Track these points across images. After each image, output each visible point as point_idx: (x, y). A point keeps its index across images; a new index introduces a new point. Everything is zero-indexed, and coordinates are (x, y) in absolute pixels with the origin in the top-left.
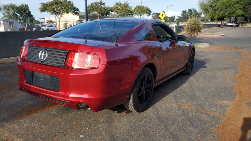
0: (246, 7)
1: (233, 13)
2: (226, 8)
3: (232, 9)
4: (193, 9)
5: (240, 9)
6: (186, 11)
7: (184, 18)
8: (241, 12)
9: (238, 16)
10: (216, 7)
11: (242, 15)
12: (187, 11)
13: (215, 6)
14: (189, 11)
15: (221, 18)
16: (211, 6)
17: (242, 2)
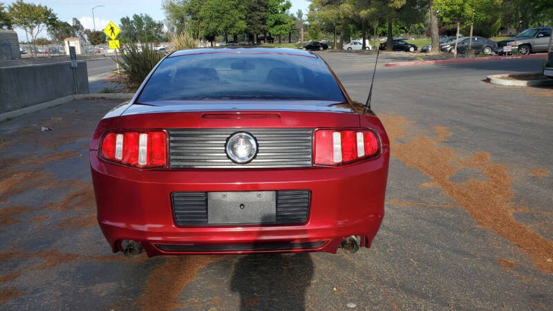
0: (249, 15)
1: (232, 26)
2: (217, 17)
3: (229, 20)
4: (144, 15)
5: (241, 18)
6: (128, 18)
7: (127, 34)
8: (242, 25)
9: (240, 32)
10: (201, 13)
11: (246, 31)
12: (131, 19)
13: (198, 11)
14: (135, 19)
15: (211, 35)
16: (189, 12)
17: (243, 7)
